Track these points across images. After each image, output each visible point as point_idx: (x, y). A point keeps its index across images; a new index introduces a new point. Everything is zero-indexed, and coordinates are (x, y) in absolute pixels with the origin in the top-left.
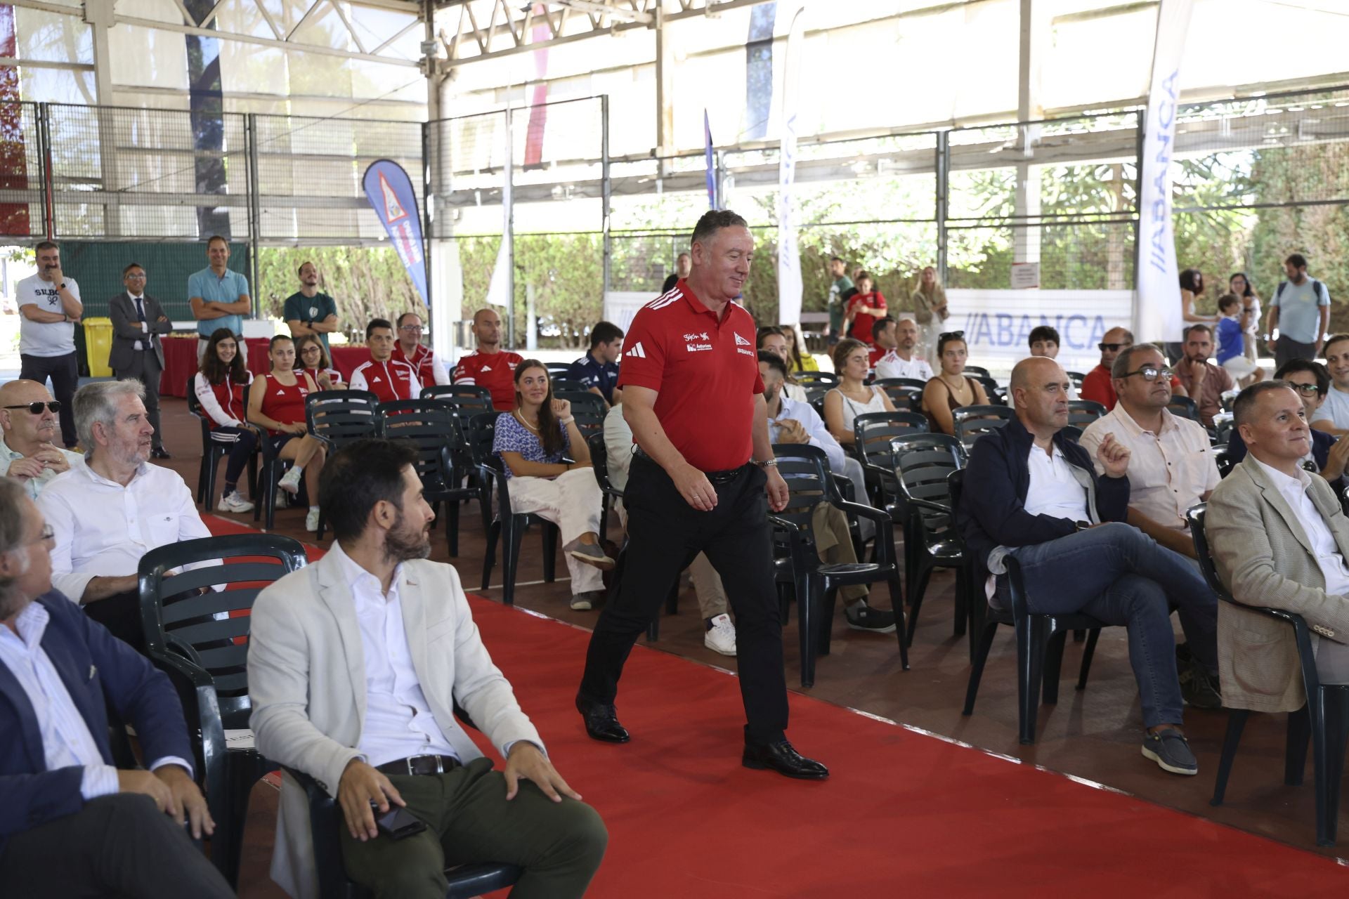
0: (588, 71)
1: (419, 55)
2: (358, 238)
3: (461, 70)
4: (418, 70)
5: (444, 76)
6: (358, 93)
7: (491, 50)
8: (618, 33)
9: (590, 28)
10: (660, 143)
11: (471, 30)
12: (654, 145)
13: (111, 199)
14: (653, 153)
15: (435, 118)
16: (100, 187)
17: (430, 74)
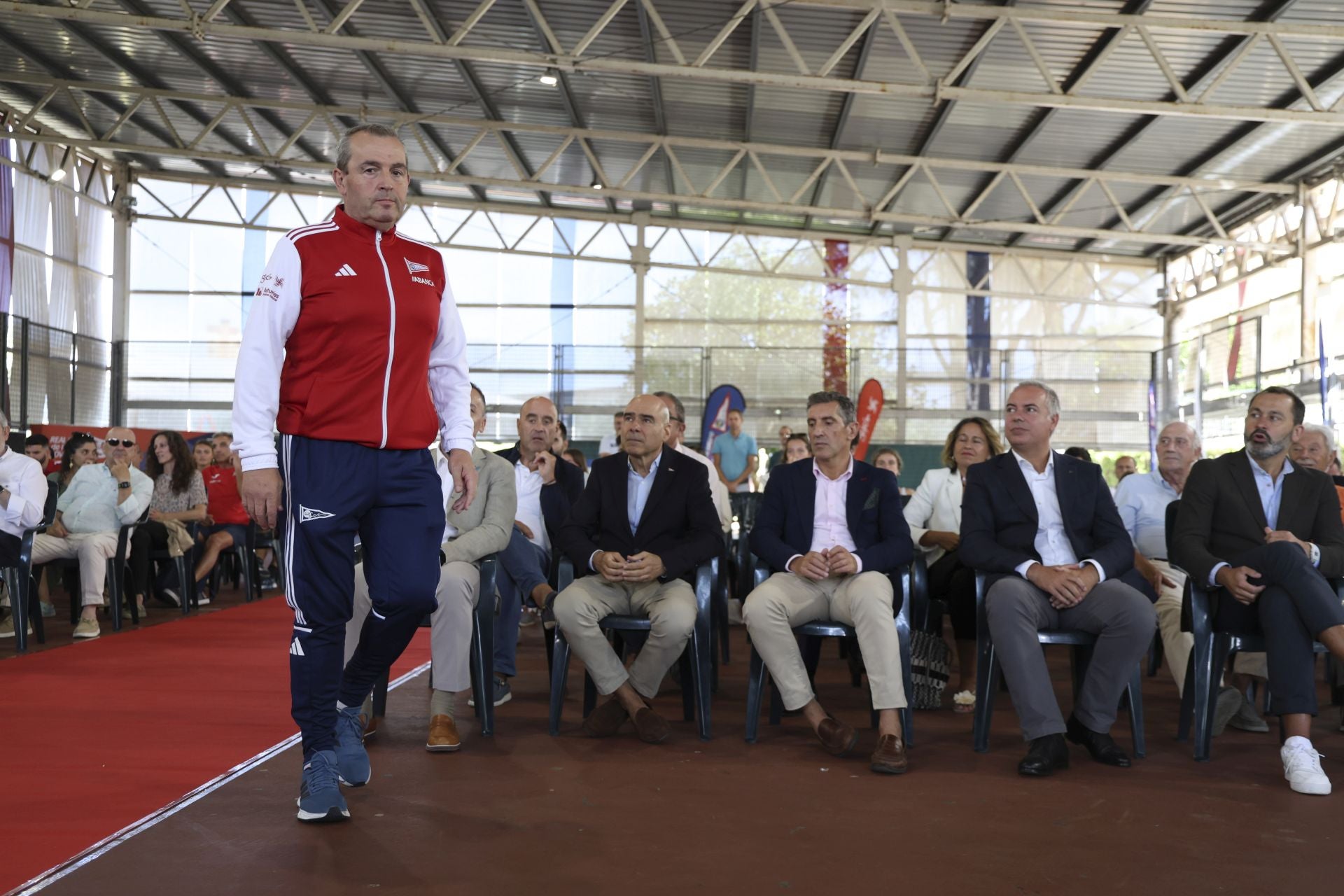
0: (1268, 300)
1: (1156, 299)
2: (1096, 443)
3: (1188, 307)
4: (1155, 311)
5: (1173, 315)
6: (1101, 332)
7: (1203, 288)
8: (1277, 264)
9: (1261, 263)
10: (1302, 355)
11: (1192, 277)
12: (1297, 356)
13: (902, 414)
14: (1295, 365)
15: (1166, 345)
16: (894, 406)
17: (1164, 313)
